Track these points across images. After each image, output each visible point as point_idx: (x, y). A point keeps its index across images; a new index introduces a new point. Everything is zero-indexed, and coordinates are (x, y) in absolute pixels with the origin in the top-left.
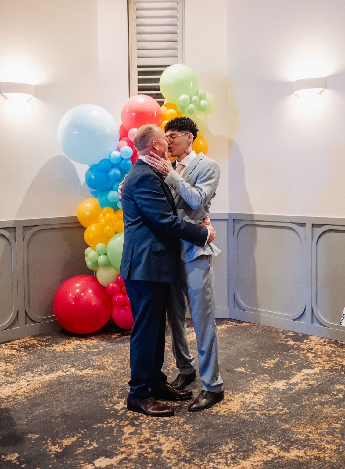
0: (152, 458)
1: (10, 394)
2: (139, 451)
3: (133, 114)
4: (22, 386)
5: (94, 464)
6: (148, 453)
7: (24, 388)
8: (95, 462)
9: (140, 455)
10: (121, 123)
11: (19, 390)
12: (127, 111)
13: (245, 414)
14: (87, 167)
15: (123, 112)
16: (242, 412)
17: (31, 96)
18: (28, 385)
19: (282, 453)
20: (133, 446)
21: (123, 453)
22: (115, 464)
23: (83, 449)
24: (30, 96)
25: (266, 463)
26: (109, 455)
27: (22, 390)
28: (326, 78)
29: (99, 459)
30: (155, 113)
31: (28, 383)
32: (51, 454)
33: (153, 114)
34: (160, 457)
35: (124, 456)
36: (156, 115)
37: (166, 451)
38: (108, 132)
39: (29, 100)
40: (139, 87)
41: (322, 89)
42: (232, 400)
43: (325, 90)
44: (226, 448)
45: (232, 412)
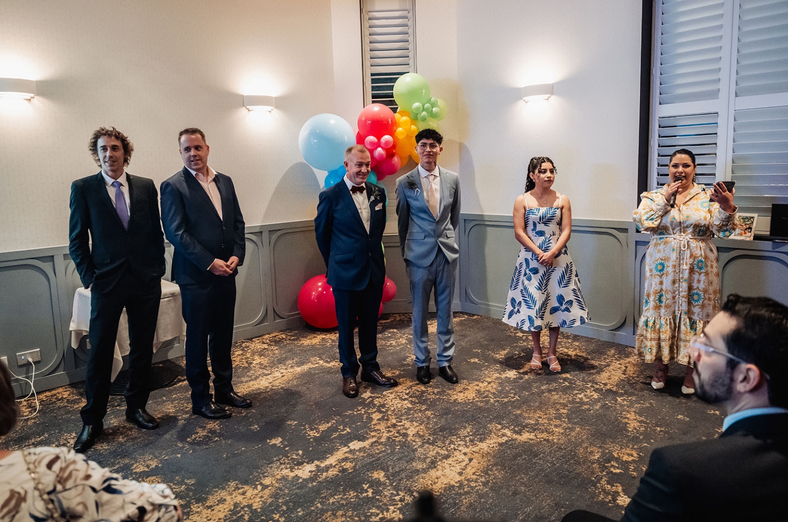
0: (400, 441)
1: (267, 385)
2: (388, 435)
3: (369, 122)
4: (277, 378)
5: (349, 447)
6: (396, 437)
7: (279, 380)
8: (349, 445)
9: (388, 438)
10: (357, 130)
11: (274, 381)
12: (363, 119)
13: (481, 402)
14: (326, 173)
15: (359, 121)
16: (477, 399)
17: (272, 108)
18: (283, 376)
19: (515, 436)
20: (382, 431)
21: (373, 436)
22: (368, 447)
23: (338, 433)
24: (270, 108)
25: (501, 445)
26: (362, 439)
27: (277, 382)
28: (553, 84)
29: (353, 443)
30: (390, 120)
31: (282, 375)
32: (311, 438)
33: (388, 122)
34: (406, 440)
35: (374, 439)
36: (390, 122)
37: (411, 435)
38: (346, 139)
39: (270, 112)
40: (372, 94)
41: (549, 96)
42: (468, 389)
43: (552, 96)
44: (465, 432)
45: (469, 400)
